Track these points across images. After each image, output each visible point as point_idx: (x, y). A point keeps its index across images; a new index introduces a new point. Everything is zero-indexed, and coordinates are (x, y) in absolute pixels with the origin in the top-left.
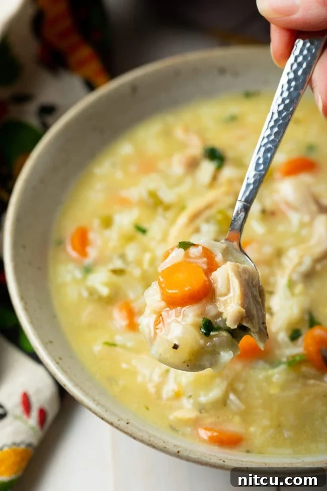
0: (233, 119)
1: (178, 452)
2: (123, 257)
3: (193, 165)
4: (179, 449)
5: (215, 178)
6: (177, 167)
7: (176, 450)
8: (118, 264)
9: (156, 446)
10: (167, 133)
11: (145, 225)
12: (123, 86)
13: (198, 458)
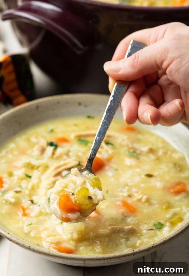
0: (52, 131)
1: (29, 247)
2: (20, 186)
3: (43, 151)
4: (30, 245)
5: (53, 154)
6: (36, 151)
7: (28, 246)
8: (18, 189)
9: (20, 243)
10: (28, 140)
11: (30, 174)
12: (33, 105)
13: (38, 250)
